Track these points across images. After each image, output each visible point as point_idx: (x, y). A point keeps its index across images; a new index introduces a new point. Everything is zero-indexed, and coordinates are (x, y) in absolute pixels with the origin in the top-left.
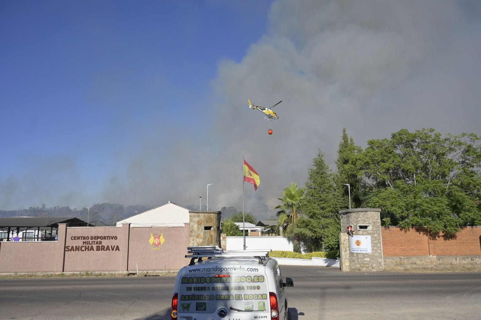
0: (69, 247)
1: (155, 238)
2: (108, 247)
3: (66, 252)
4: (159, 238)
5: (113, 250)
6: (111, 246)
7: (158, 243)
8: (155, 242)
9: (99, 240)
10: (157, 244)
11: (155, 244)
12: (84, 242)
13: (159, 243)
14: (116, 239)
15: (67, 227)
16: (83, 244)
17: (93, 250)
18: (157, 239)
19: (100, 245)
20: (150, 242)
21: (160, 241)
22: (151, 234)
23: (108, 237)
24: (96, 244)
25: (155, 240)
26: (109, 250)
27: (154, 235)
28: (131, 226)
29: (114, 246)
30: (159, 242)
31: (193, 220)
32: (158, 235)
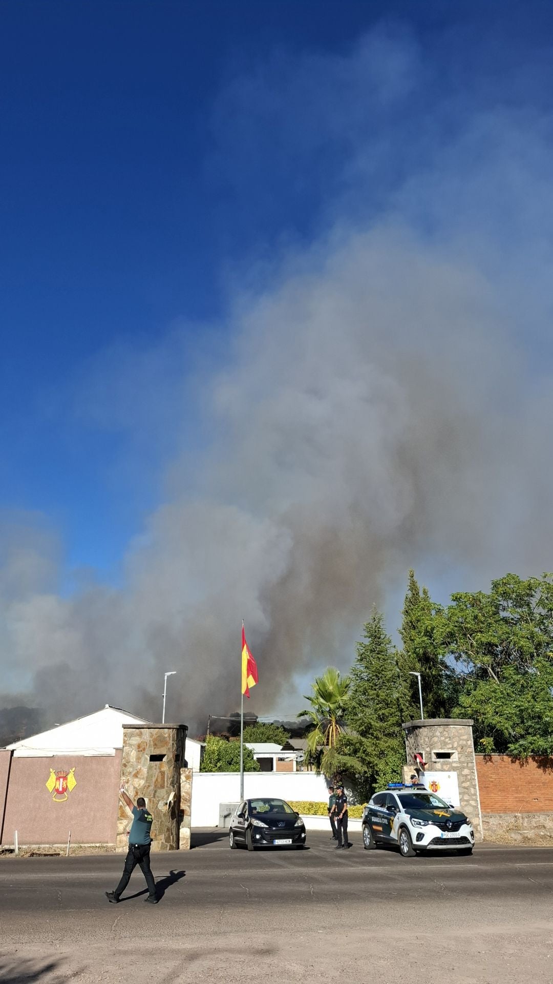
1: (58, 779)
4: (65, 778)
7: (63, 788)
8: (57, 786)
10: (61, 789)
11: (57, 790)
13: (65, 789)
18: (61, 780)
20: (48, 787)
21: (66, 783)
22: (51, 770)
25: (58, 783)
27: (57, 773)
28: (16, 755)
30: (65, 785)
31: (129, 743)
32: (64, 773)
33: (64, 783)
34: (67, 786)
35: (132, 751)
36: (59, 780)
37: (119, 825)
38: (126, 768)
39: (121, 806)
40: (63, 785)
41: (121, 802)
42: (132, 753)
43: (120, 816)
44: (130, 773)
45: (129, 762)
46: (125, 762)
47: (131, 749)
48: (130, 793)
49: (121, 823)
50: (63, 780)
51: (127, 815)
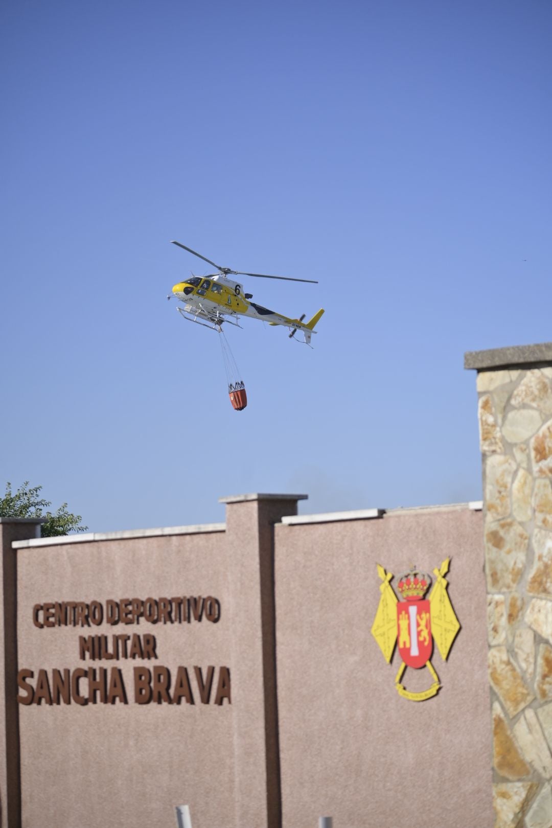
0: (32, 675)
1: (403, 606)
2: (183, 671)
3: (23, 708)
4: (423, 602)
5: (206, 700)
6: (199, 671)
7: (420, 644)
8: (404, 638)
9: (143, 628)
10: (415, 652)
11: (406, 654)
12: (83, 640)
14: (216, 621)
15: (15, 545)
16: (83, 657)
17: (125, 700)
18: (413, 610)
19: (149, 664)
20: (380, 642)
21: (428, 625)
22: (381, 572)
23: (179, 602)
24: (133, 656)
25: (404, 624)
26: (191, 701)
27: (398, 583)
29: (212, 670)
30: (425, 634)
31: (503, 439)
32: (416, 583)
33: (423, 623)
34: (432, 640)
35: (516, 472)
36: (407, 612)
37: (499, 802)
38: (503, 553)
39: (499, 722)
40: (419, 634)
41: (496, 705)
42: (516, 485)
43: (501, 765)
44: (518, 575)
45: (510, 525)
46: (494, 526)
47: (514, 467)
48: (524, 665)
49: (504, 795)
50: (419, 613)
51: (522, 763)
